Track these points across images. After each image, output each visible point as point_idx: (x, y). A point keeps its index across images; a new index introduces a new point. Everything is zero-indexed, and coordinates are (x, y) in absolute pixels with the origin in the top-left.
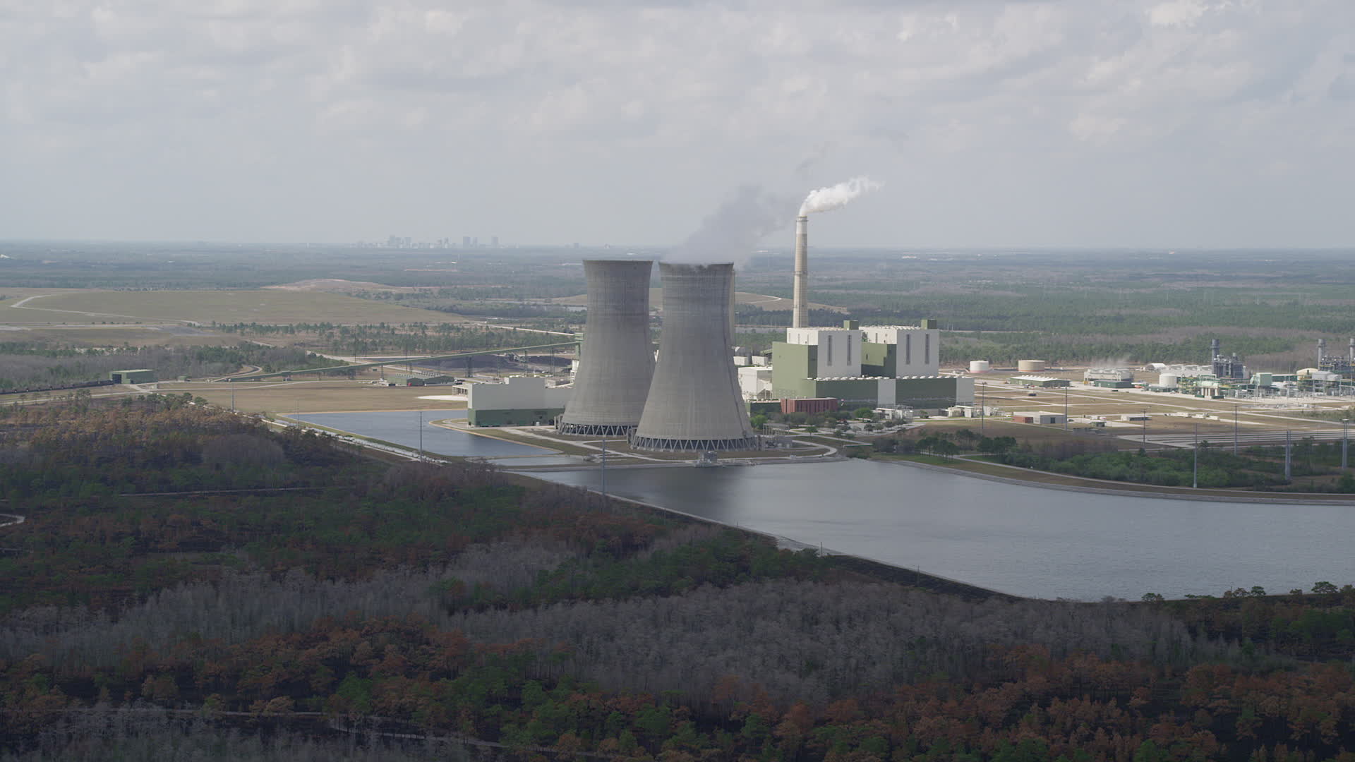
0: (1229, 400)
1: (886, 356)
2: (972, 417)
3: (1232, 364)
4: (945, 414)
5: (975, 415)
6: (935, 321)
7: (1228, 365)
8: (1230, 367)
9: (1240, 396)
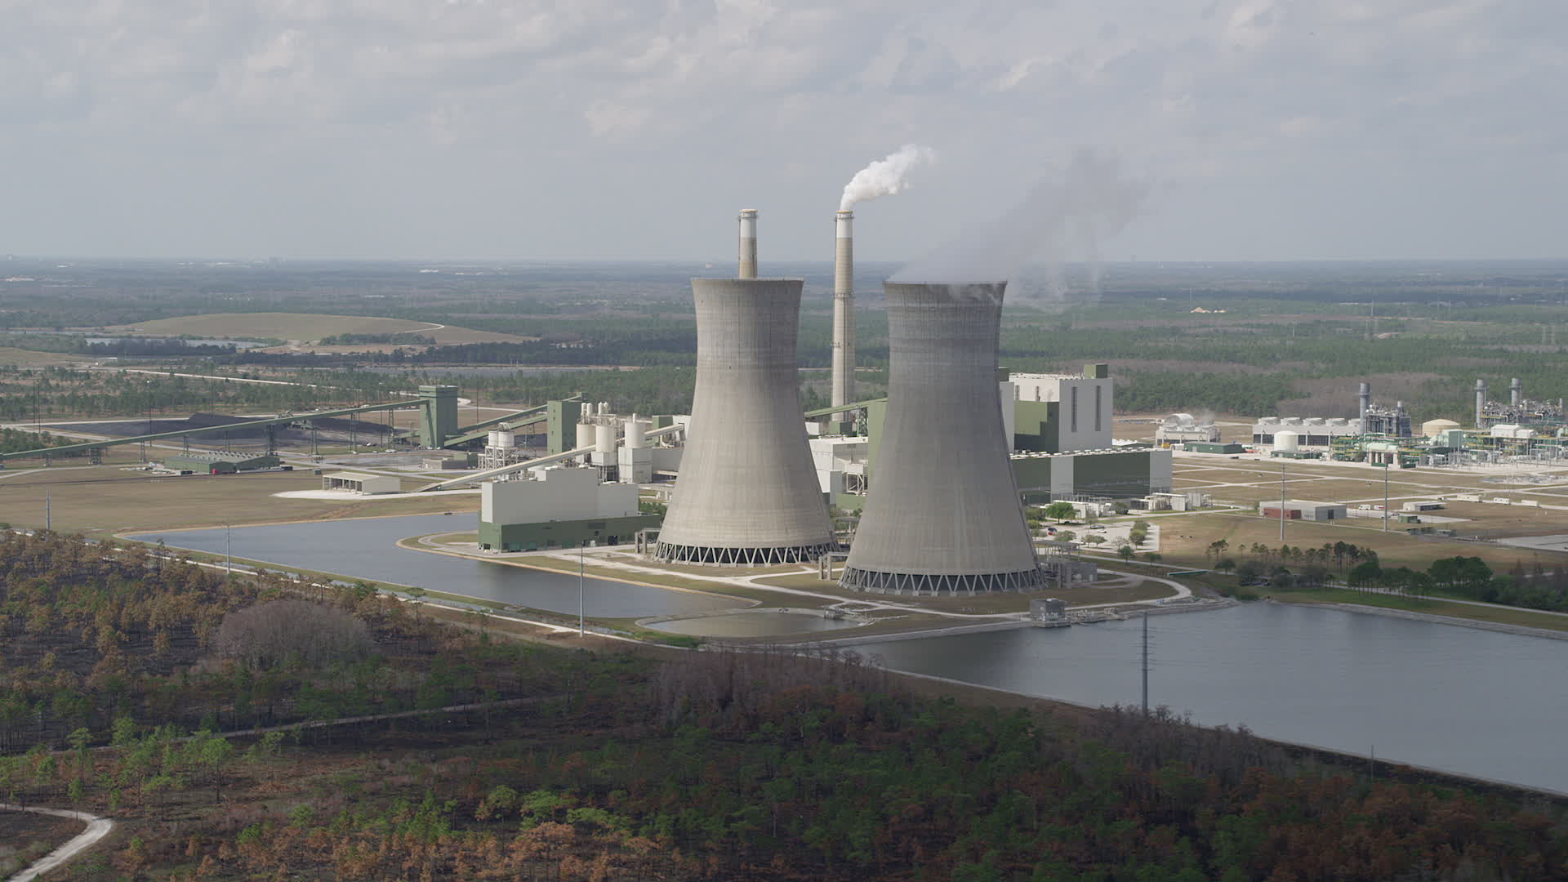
0: (1424, 470)
1: (1045, 419)
2: (1186, 509)
3: (1398, 418)
4: (1143, 506)
5: (1189, 508)
6: (1106, 366)
7: (1390, 419)
8: (1395, 421)
9: (1436, 463)
